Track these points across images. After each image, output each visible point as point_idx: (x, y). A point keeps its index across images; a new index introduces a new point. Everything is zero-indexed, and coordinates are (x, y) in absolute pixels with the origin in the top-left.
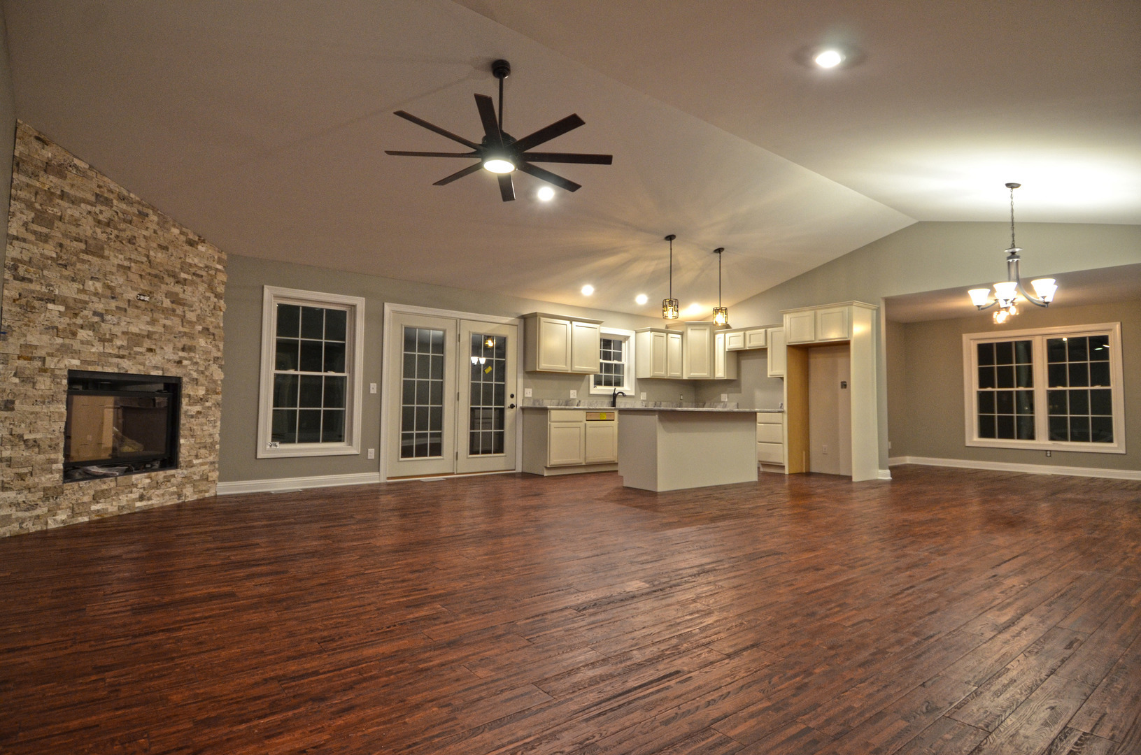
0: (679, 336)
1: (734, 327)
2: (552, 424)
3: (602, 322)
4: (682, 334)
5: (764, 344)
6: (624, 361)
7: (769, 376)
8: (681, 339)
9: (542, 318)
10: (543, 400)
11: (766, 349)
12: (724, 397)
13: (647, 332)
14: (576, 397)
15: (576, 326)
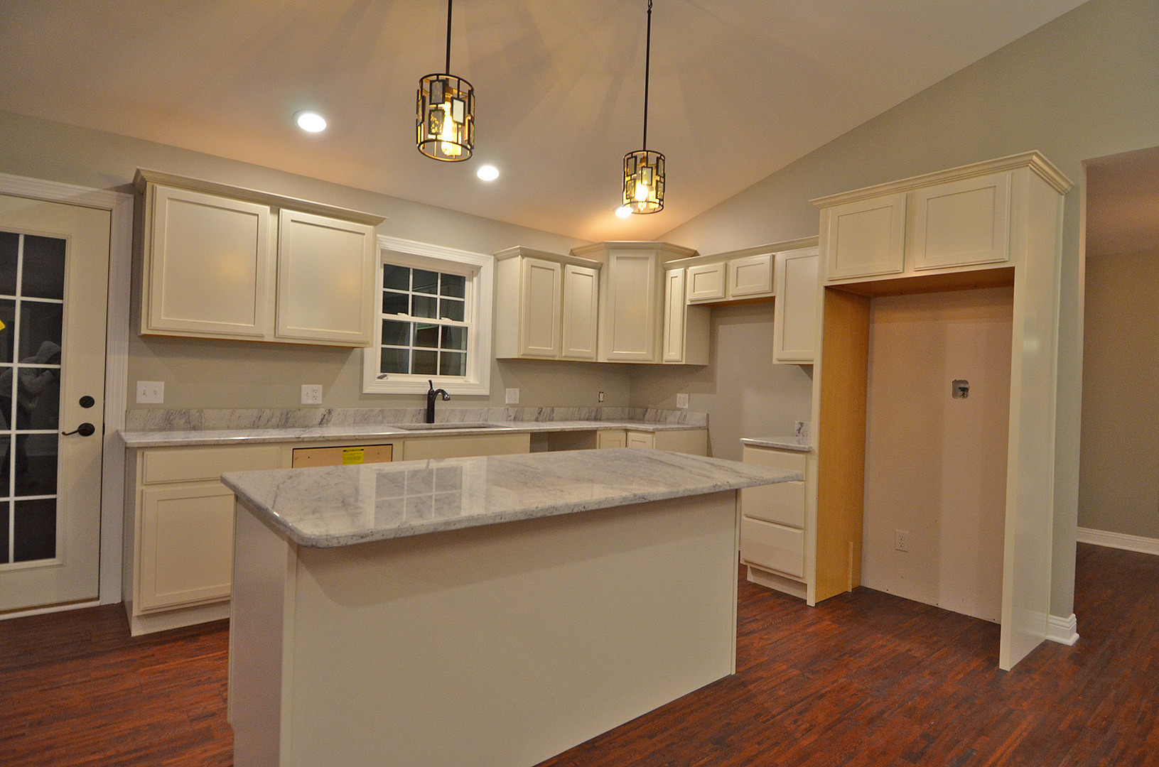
0: (591, 271)
2: (148, 490)
3: (381, 220)
4: (599, 268)
5: (767, 288)
6: (469, 321)
7: (775, 362)
8: (595, 278)
9: (160, 188)
10: (200, 411)
11: (773, 298)
12: (682, 400)
13: (517, 258)
14: (319, 401)
15: (292, 221)
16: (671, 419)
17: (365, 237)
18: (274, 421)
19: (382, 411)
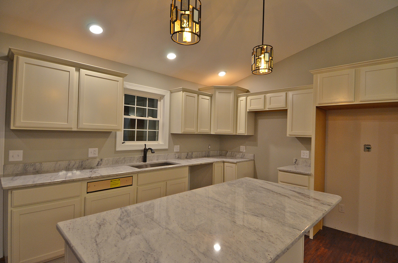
0: (208, 98)
1: (252, 92)
2: (14, 210)
3: (126, 75)
4: (211, 96)
5: (284, 106)
6: (159, 118)
7: (288, 135)
8: (210, 100)
9: (21, 58)
11: (287, 110)
12: (243, 148)
13: (180, 92)
14: (97, 155)
15: (86, 75)
16: (238, 156)
17: (119, 82)
18: (76, 165)
19: (124, 158)
